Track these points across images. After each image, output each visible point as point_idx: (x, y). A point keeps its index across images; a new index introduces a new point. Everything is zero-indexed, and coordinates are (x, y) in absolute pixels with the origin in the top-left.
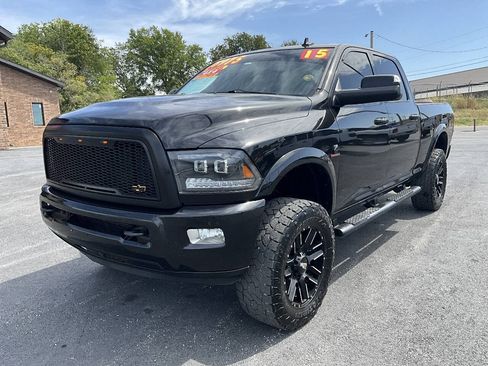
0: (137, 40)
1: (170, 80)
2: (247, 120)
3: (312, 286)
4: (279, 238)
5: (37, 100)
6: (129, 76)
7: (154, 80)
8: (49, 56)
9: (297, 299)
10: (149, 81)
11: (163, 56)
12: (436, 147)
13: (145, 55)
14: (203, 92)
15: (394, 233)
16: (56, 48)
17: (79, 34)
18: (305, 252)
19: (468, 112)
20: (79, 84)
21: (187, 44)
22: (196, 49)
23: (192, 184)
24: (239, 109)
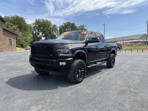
0: (37, 22)
1: (47, 34)
2: (70, 45)
3: (81, 76)
4: (75, 65)
5: (10, 38)
6: (34, 32)
7: (42, 34)
8: (12, 26)
9: (78, 78)
10: (41, 34)
11: (45, 27)
12: (112, 53)
13: (40, 26)
14: (61, 39)
15: (101, 71)
16: (14, 23)
17: (21, 20)
18: (80, 69)
19: (131, 47)
20: (20, 34)
21: (52, 24)
22: (55, 26)
23: (61, 55)
24: (68, 42)
